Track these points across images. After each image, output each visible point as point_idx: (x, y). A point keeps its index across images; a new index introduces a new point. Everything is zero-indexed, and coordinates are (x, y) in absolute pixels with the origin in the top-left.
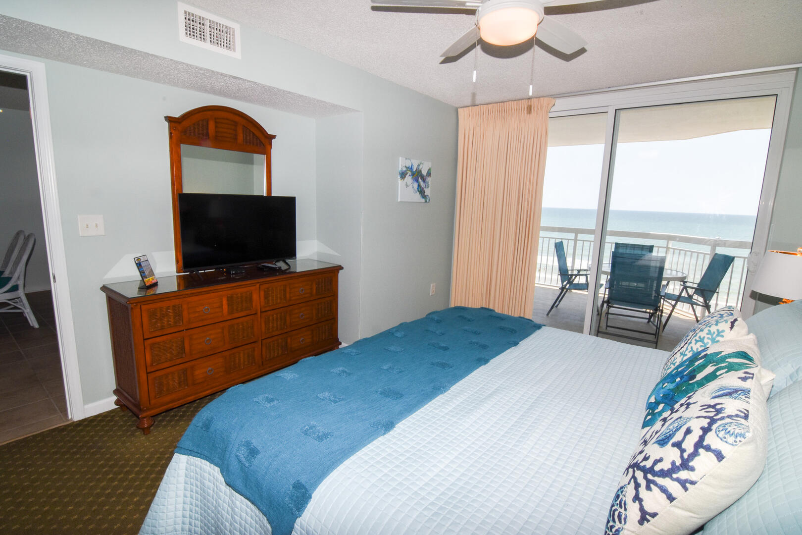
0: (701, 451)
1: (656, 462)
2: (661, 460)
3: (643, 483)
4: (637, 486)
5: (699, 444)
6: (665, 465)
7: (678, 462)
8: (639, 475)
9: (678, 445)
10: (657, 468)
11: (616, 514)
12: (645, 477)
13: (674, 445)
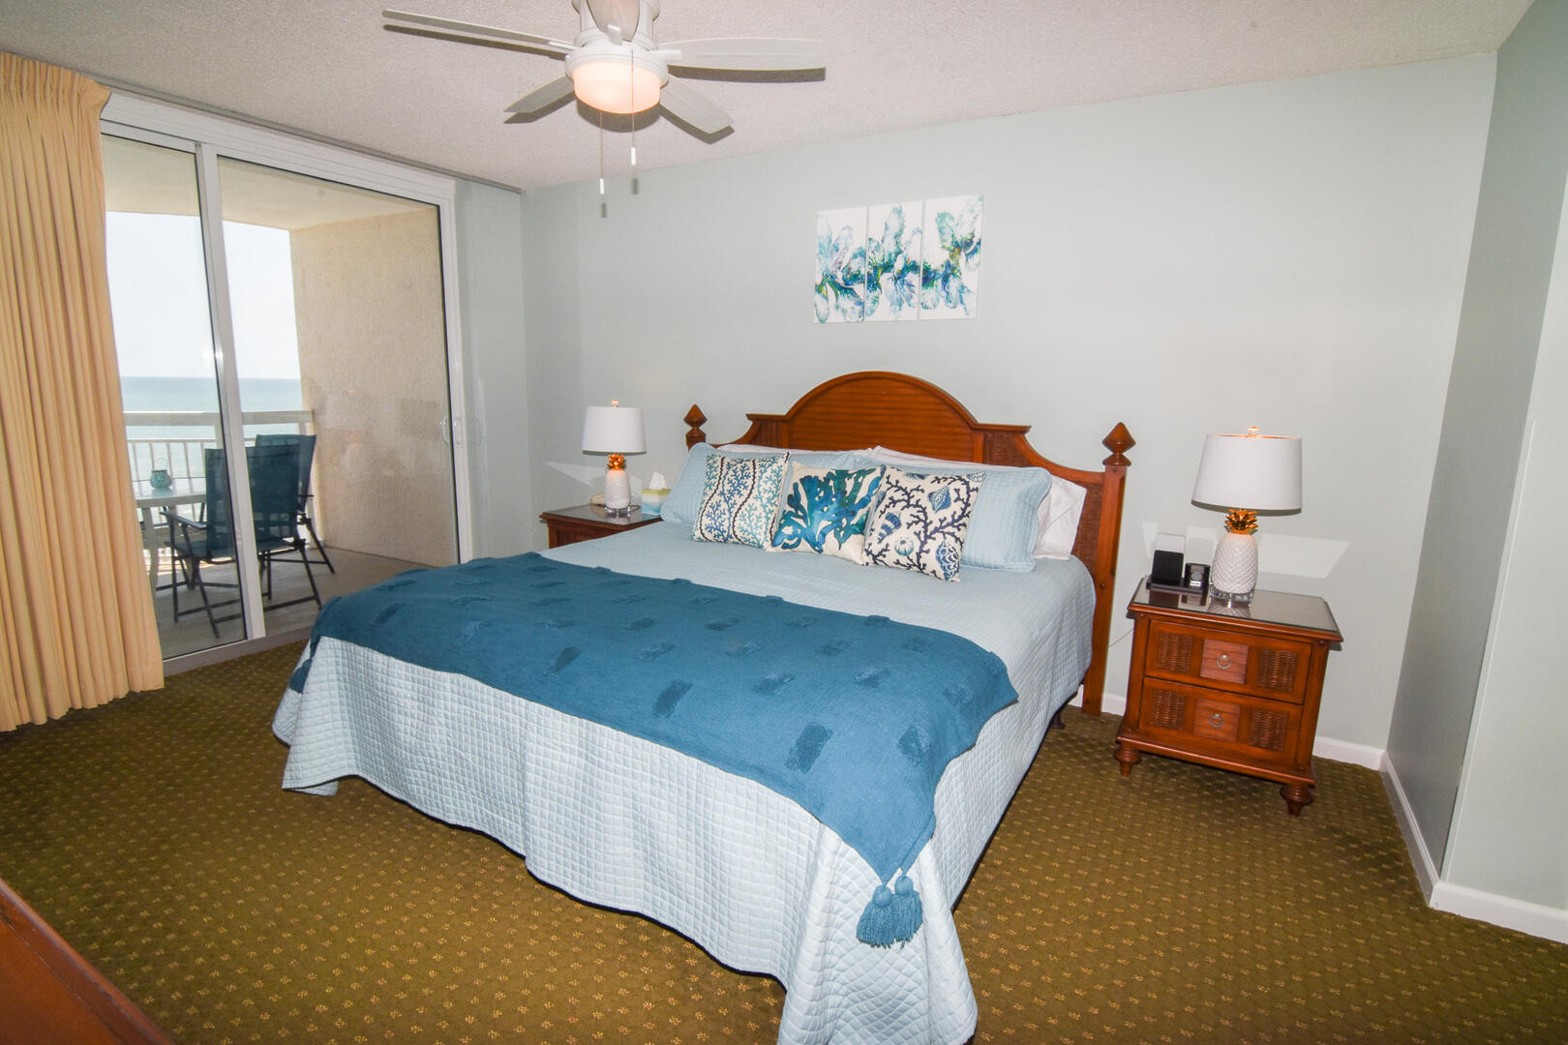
0: (971, 493)
1: (953, 516)
2: (955, 513)
3: (955, 530)
4: (953, 535)
5: (969, 491)
6: (959, 513)
7: (963, 506)
8: (950, 529)
9: (958, 499)
10: (956, 517)
11: (952, 557)
12: (954, 526)
13: (955, 501)
